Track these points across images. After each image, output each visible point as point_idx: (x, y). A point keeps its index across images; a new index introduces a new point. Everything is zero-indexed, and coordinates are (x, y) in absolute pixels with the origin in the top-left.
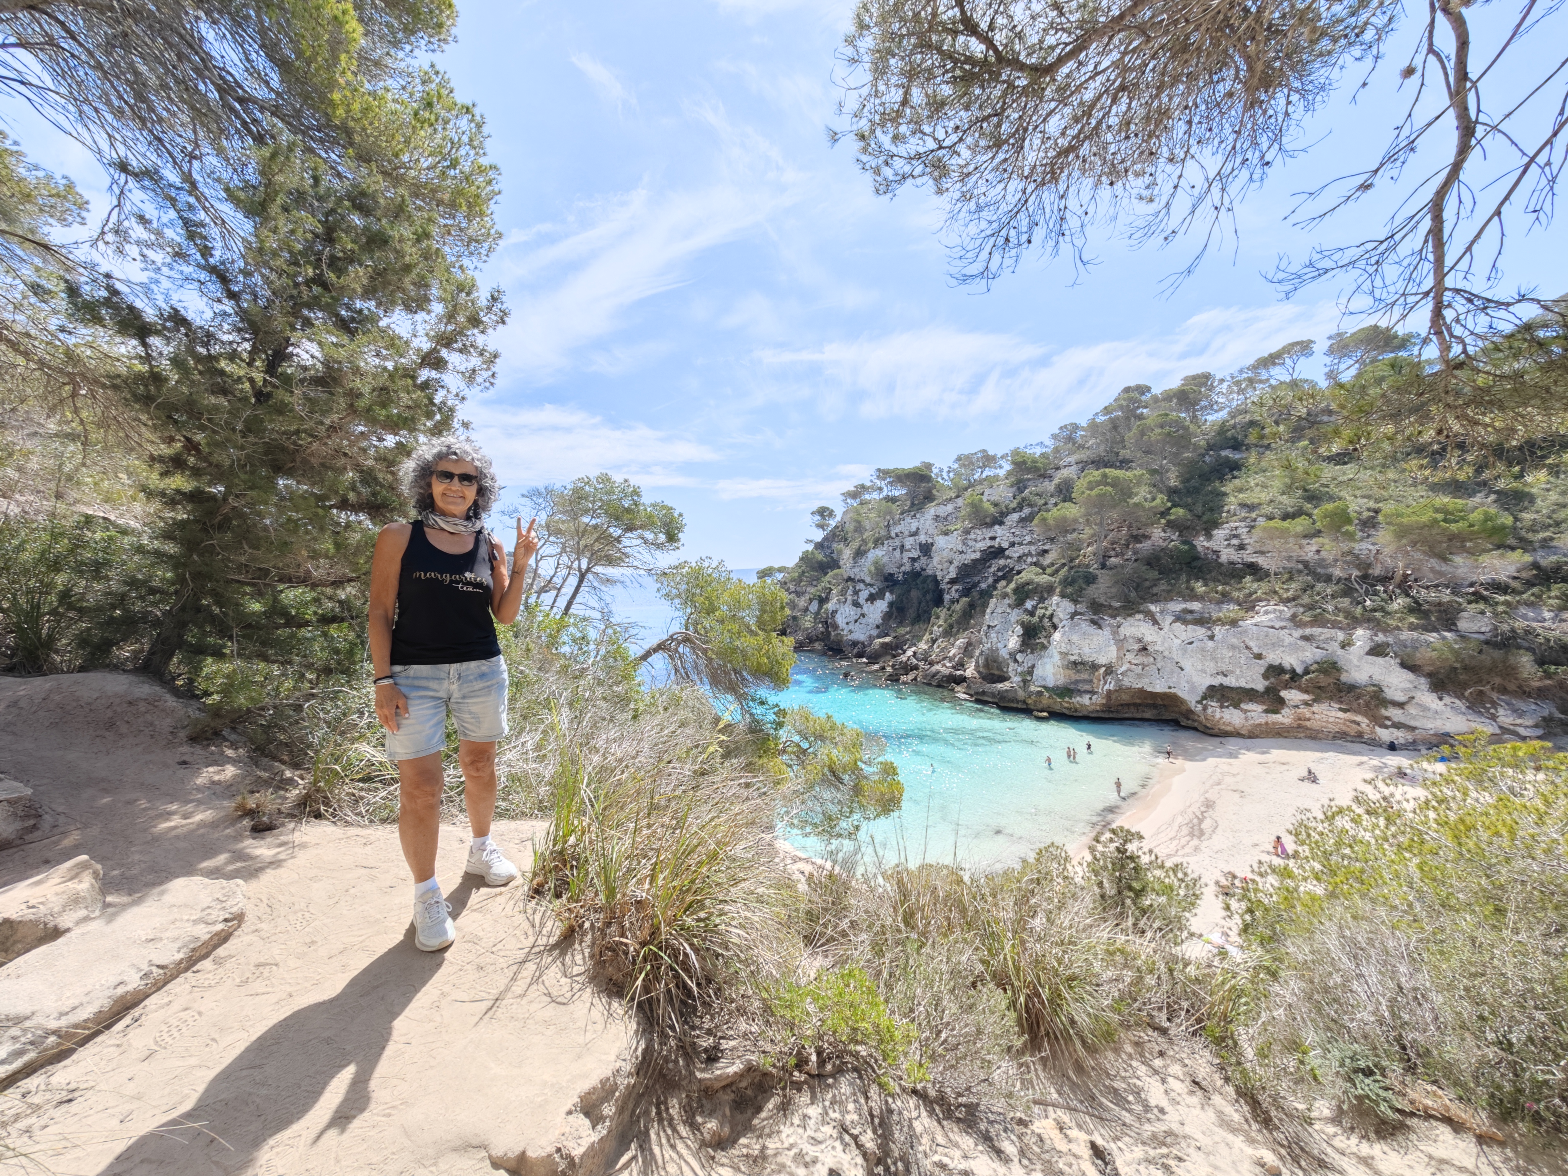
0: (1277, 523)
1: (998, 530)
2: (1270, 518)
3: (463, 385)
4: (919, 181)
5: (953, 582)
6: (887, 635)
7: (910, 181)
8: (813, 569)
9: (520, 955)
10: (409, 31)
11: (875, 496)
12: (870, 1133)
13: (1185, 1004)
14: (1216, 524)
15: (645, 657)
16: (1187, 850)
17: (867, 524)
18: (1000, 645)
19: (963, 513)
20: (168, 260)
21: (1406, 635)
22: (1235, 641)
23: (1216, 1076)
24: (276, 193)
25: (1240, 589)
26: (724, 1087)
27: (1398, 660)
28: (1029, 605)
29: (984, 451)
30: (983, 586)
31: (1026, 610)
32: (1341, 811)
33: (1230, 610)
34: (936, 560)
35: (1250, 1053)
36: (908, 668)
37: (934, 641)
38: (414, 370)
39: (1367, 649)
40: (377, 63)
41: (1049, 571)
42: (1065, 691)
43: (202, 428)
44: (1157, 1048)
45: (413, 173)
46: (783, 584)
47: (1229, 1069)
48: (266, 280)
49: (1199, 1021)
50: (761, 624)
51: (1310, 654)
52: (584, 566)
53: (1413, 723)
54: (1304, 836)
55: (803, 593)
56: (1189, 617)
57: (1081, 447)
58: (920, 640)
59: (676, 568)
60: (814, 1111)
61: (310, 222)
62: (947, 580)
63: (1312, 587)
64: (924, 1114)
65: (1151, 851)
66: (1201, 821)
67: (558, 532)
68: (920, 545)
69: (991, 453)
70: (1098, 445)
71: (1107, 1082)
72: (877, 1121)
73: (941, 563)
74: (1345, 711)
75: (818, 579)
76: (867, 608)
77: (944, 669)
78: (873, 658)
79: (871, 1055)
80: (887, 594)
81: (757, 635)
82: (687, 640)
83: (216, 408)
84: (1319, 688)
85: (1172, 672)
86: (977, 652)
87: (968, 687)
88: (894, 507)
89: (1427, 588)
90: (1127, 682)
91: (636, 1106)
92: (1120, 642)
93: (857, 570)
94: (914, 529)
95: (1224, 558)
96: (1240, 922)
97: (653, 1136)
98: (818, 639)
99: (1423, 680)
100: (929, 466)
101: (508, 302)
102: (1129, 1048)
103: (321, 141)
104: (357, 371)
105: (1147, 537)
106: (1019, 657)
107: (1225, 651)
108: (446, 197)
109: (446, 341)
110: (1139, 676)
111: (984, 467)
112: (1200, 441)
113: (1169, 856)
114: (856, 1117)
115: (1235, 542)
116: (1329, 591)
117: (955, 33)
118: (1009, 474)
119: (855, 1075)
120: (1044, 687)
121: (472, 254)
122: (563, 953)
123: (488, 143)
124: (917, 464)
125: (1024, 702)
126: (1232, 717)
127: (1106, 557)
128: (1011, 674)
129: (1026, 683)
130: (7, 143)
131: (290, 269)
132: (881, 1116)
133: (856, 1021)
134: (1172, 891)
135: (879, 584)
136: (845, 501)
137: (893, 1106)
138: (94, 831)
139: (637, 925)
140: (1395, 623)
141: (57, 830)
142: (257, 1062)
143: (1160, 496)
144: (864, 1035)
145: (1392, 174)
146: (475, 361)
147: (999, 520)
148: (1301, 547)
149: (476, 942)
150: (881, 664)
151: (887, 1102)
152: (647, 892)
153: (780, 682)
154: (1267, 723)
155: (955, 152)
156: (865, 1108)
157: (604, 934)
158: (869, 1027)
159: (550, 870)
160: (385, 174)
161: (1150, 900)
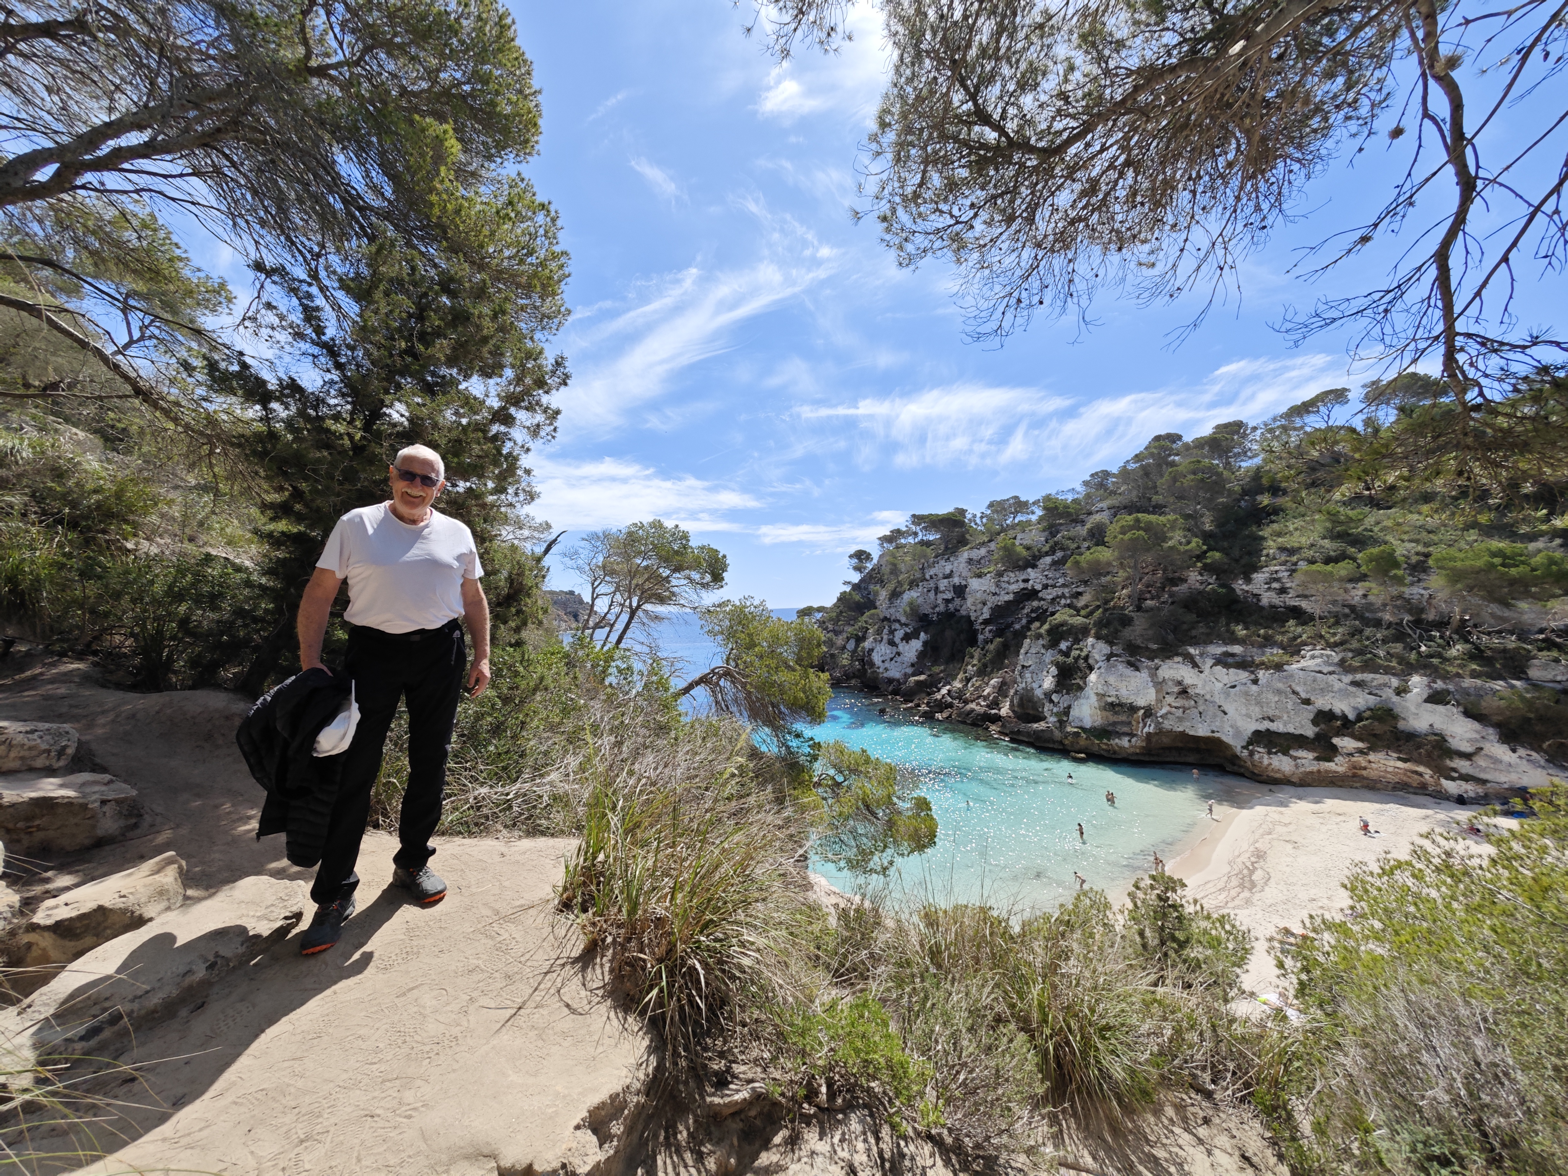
0: (1319, 567)
1: (1031, 573)
2: (1312, 562)
3: (528, 438)
4: (939, 253)
5: (986, 622)
6: (922, 673)
7: (930, 254)
8: (850, 609)
9: (546, 966)
10: (501, 147)
11: (911, 540)
13: (1231, 1066)
14: (1256, 568)
15: (687, 690)
16: (1237, 902)
17: (902, 567)
18: (1035, 685)
19: (996, 557)
20: (290, 339)
21: (1468, 682)
22: (1280, 685)
23: (1269, 1152)
24: (380, 281)
25: (1283, 633)
26: (733, 1115)
27: (1461, 709)
28: (1063, 646)
29: (1016, 498)
30: (1017, 626)
31: (1061, 651)
32: (1399, 865)
33: (1274, 653)
34: (969, 601)
35: (1306, 1125)
36: (941, 706)
37: (968, 680)
38: (485, 425)
39: (1425, 696)
40: (473, 174)
41: (1083, 612)
42: (1102, 732)
43: (306, 479)
44: (1201, 1114)
45: (496, 262)
46: (822, 623)
47: (1282, 1144)
48: (367, 353)
49: (1247, 1085)
50: (799, 661)
51: (1362, 700)
52: (635, 604)
53: (1483, 776)
54: (1359, 892)
55: (841, 632)
56: (1230, 660)
57: (1113, 493)
58: (954, 679)
59: (720, 605)
60: (823, 1147)
61: (406, 304)
62: (980, 620)
63: (1361, 632)
64: (939, 1163)
65: (1195, 902)
66: (1252, 872)
67: (613, 573)
68: (954, 586)
69: (1023, 499)
70: (1130, 491)
71: (1147, 1149)
72: (887, 1165)
73: (974, 604)
74: (1405, 761)
75: (856, 619)
76: (902, 647)
77: (978, 707)
78: (909, 696)
79: (884, 1092)
80: (922, 634)
81: (794, 670)
82: (727, 674)
83: (319, 461)
84: (1375, 735)
85: (1215, 716)
86: (1012, 692)
87: (1003, 726)
88: (929, 550)
89: (1489, 634)
90: (1167, 725)
91: (645, 1128)
92: (1159, 685)
93: (892, 610)
94: (948, 571)
95: (1265, 602)
96: (1295, 981)
97: (660, 1162)
98: (854, 676)
99: (1491, 730)
100: (962, 512)
101: (570, 367)
102: (1170, 1111)
103: (422, 239)
104: (435, 426)
105: (1185, 581)
106: (1055, 697)
107: (1270, 696)
108: (524, 280)
109: (514, 400)
110: (1180, 719)
111: (1015, 513)
112: (1235, 486)
113: (1219, 907)
114: (864, 1158)
115: (1275, 585)
116: (1379, 636)
117: (970, 124)
118: (1041, 520)
119: (866, 1112)
120: (1081, 728)
121: (543, 328)
122: (584, 969)
123: (560, 235)
124: (951, 509)
125: (1061, 742)
126: (1281, 764)
127: (1141, 599)
128: (1047, 714)
129: (1062, 723)
130: (178, 252)
131: (387, 343)
132: (892, 1161)
133: (867, 1053)
134: (1219, 944)
135: (913, 624)
136: (881, 545)
137: (905, 1150)
138: (184, 831)
139: (655, 942)
140: (1454, 670)
141: (154, 829)
142: (299, 1054)
143: (1195, 540)
144: (877, 1069)
145: (1392, 227)
146: (539, 418)
147: (1031, 563)
148: (1346, 591)
149: (506, 952)
150: (916, 701)
151: (898, 1145)
152: (666, 909)
153: (816, 716)
154: (1319, 771)
155: (972, 227)
156: (875, 1149)
157: (624, 949)
158: (882, 1061)
159: (579, 886)
160: (473, 263)
161: (1195, 952)
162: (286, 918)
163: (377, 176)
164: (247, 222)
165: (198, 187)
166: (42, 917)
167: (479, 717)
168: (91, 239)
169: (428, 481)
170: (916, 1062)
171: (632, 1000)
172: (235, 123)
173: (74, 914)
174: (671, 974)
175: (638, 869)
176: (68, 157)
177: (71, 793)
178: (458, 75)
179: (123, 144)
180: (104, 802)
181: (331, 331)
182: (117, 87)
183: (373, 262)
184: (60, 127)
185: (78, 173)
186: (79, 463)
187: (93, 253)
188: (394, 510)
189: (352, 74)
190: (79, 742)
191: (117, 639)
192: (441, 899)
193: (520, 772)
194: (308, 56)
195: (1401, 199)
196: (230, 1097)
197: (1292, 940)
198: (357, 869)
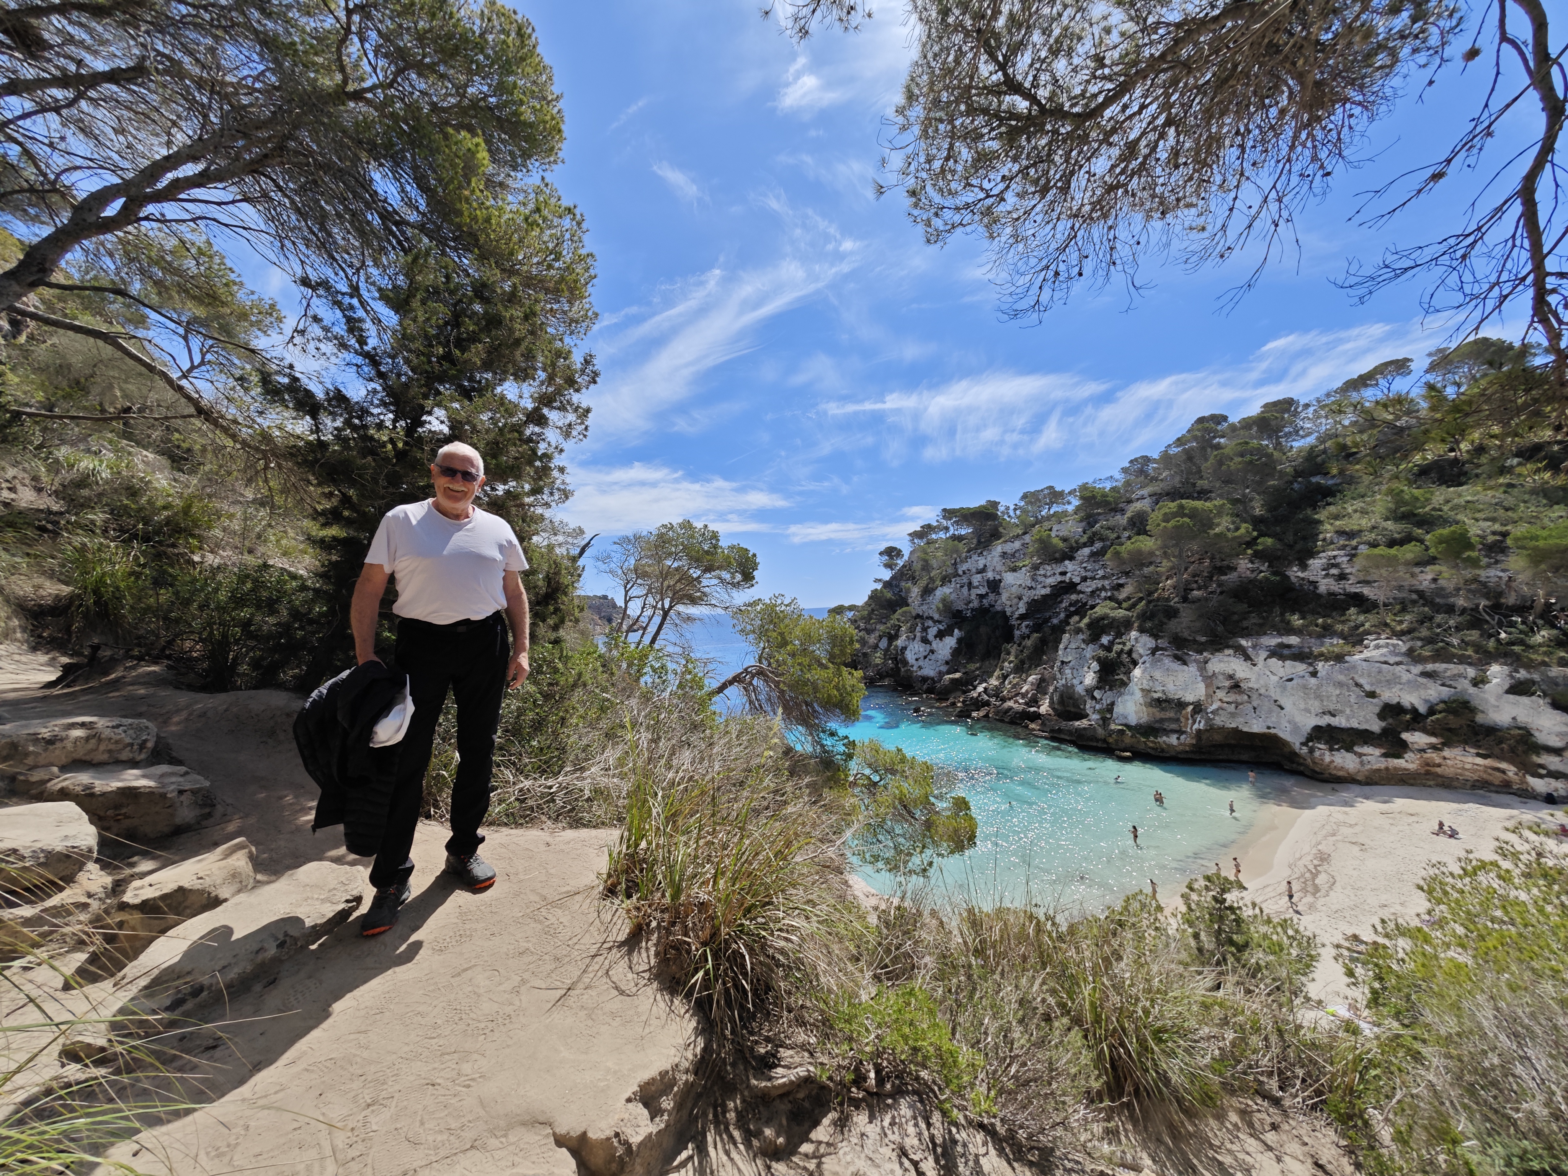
0: (1381, 550)
1: (1069, 565)
2: (1374, 545)
3: (561, 439)
4: (969, 229)
5: (1022, 617)
6: (956, 671)
7: (960, 230)
8: (882, 607)
9: (593, 950)
10: (526, 155)
11: (942, 535)
12: (931, 1159)
13: (1300, 1072)
14: (1312, 554)
15: (721, 689)
17: (934, 563)
18: (1075, 682)
19: (1031, 549)
20: (335, 350)
21: (1556, 671)
22: (1341, 678)
23: (1345, 1161)
24: (417, 290)
25: (1343, 622)
26: (781, 1096)
27: (1548, 700)
28: (1105, 640)
29: (1051, 488)
30: (1055, 621)
31: (1102, 646)
32: (1483, 865)
33: (1334, 644)
34: (1004, 596)
35: (1386, 1134)
36: (978, 704)
37: (1005, 677)
38: (520, 426)
39: (1506, 687)
40: (501, 184)
41: (1125, 605)
42: (1149, 730)
43: (353, 484)
44: (1269, 1120)
45: (525, 268)
46: (853, 621)
47: (1359, 1153)
48: (407, 361)
49: (1318, 1093)
50: (832, 658)
51: (1435, 692)
52: (667, 606)
54: (1438, 894)
55: (873, 631)
56: (1286, 652)
57: (1154, 479)
58: (990, 675)
59: (750, 605)
60: (872, 1130)
61: (443, 311)
62: (1016, 615)
63: (1431, 619)
64: (993, 1152)
65: (1254, 905)
66: (1315, 876)
67: (645, 575)
68: (988, 581)
69: (1058, 489)
70: (1172, 476)
71: (1211, 1153)
72: (939, 1150)
73: (1009, 599)
74: (1485, 757)
75: (888, 618)
76: (936, 644)
77: (1016, 705)
78: (943, 695)
79: (934, 1082)
80: (956, 631)
81: (827, 668)
82: (760, 673)
83: (364, 467)
84: (1450, 730)
85: (1270, 711)
86: (1051, 689)
87: (1043, 724)
88: (961, 545)
90: (1218, 721)
91: (694, 1106)
92: (1209, 679)
93: (925, 607)
94: (981, 566)
95: (1322, 589)
96: (1367, 991)
97: (710, 1139)
98: (888, 675)
100: (995, 504)
101: (598, 363)
102: (1234, 1117)
103: (456, 249)
104: (474, 429)
105: (1235, 569)
106: (1097, 694)
107: (1331, 689)
108: (551, 285)
109: (546, 400)
110: (1233, 715)
111: (1050, 504)
112: (1286, 467)
113: (1279, 913)
114: (916, 1142)
115: (1334, 571)
116: (1452, 623)
117: (1000, 95)
118: (1078, 510)
119: (916, 1098)
120: (1126, 725)
121: (572, 333)
122: (630, 952)
123: (586, 238)
124: (982, 502)
125: (1104, 741)
126: (1345, 761)
127: (1187, 590)
128: (1089, 711)
129: (1105, 721)
130: (233, 276)
131: (426, 350)
132: (944, 1146)
133: (916, 1040)
134: (1281, 950)
135: (947, 621)
136: (912, 541)
137: (957, 1136)
138: (252, 820)
139: (699, 925)
140: (1539, 658)
141: (226, 818)
142: (363, 1028)
143: (1244, 525)
144: (926, 1058)
145: (1469, 161)
146: (571, 417)
147: (1069, 555)
148: (1413, 575)
149: (555, 935)
150: (951, 700)
151: (950, 1131)
152: (709, 893)
153: (849, 713)
154: (1387, 769)
155: (1003, 199)
156: (926, 1133)
157: (669, 932)
158: (931, 1049)
159: (623, 872)
160: (503, 270)
161: (1256, 956)
162: (347, 901)
163: (412, 190)
164: (294, 243)
165: (249, 213)
166: (130, 897)
167: (521, 712)
168: (155, 270)
169: (468, 477)
170: (965, 1054)
171: (678, 983)
172: (281, 148)
173: (157, 894)
174: (715, 957)
175: (680, 854)
176: (133, 191)
177: (152, 784)
178: (485, 89)
179: (181, 176)
180: (181, 792)
181: (372, 342)
182: (174, 123)
183: (409, 272)
184: (126, 165)
185: (141, 206)
186: (150, 482)
187: (158, 283)
188: (437, 506)
189: (386, 96)
190: (158, 736)
191: (188, 644)
192: (491, 885)
193: (562, 768)
194: (345, 81)
195: (1478, 129)
196: (302, 1065)
197: (1362, 948)
198: (412, 855)
